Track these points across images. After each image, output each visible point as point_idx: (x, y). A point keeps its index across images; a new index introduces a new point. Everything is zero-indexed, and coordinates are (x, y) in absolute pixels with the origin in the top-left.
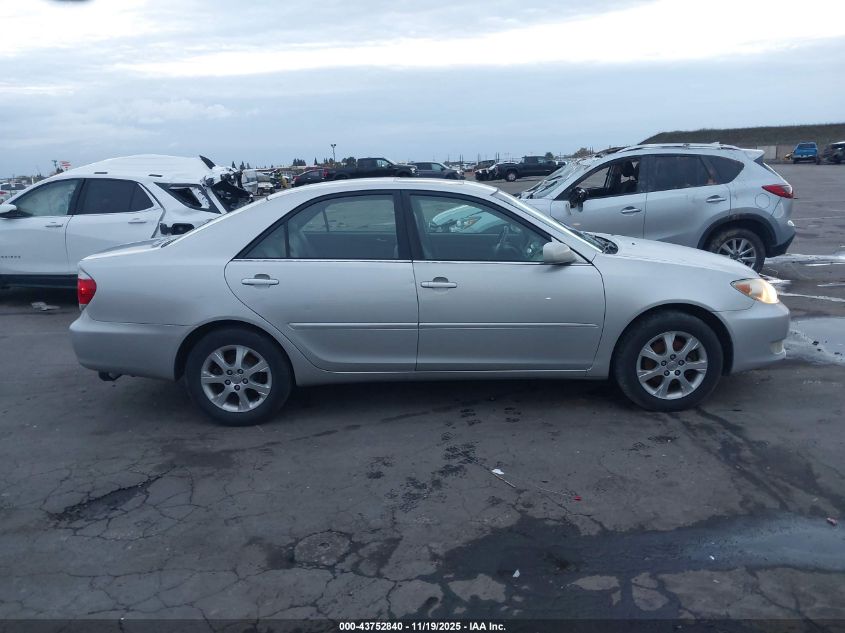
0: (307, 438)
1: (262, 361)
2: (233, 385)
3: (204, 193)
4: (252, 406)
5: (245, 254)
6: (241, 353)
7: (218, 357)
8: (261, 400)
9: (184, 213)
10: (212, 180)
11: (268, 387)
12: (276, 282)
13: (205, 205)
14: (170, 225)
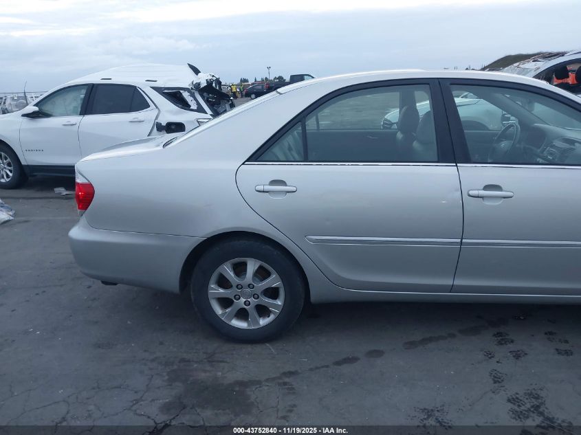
0: (327, 366)
1: (274, 276)
2: (242, 300)
3: (193, 95)
4: (263, 322)
5: (258, 155)
6: (252, 266)
7: (227, 270)
8: (272, 317)
9: (176, 113)
10: (199, 84)
11: (279, 302)
12: (294, 189)
13: (194, 106)
14: (164, 124)
